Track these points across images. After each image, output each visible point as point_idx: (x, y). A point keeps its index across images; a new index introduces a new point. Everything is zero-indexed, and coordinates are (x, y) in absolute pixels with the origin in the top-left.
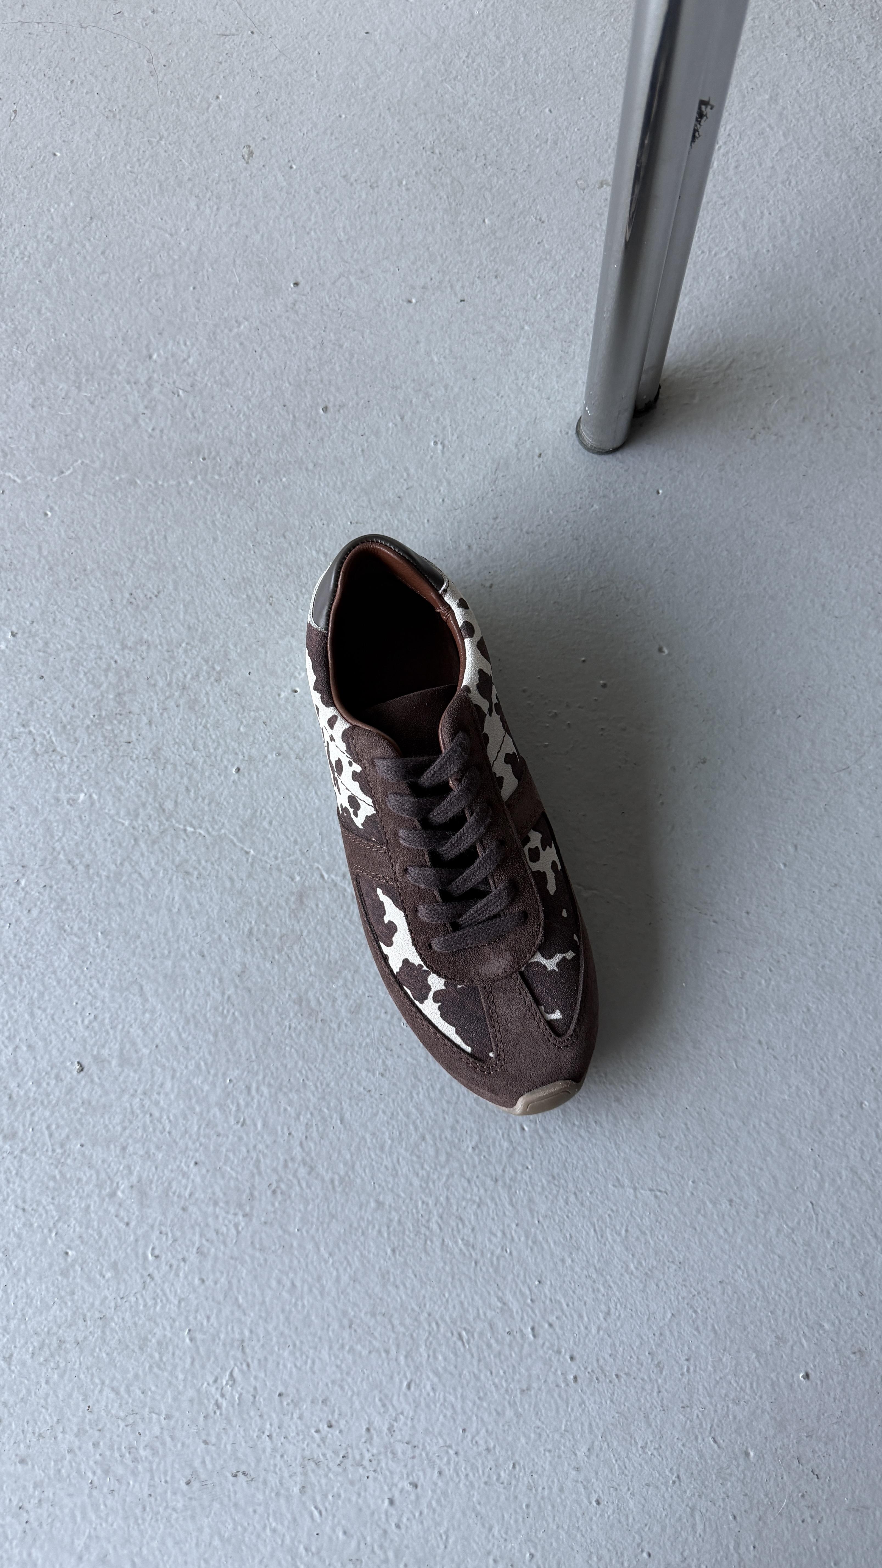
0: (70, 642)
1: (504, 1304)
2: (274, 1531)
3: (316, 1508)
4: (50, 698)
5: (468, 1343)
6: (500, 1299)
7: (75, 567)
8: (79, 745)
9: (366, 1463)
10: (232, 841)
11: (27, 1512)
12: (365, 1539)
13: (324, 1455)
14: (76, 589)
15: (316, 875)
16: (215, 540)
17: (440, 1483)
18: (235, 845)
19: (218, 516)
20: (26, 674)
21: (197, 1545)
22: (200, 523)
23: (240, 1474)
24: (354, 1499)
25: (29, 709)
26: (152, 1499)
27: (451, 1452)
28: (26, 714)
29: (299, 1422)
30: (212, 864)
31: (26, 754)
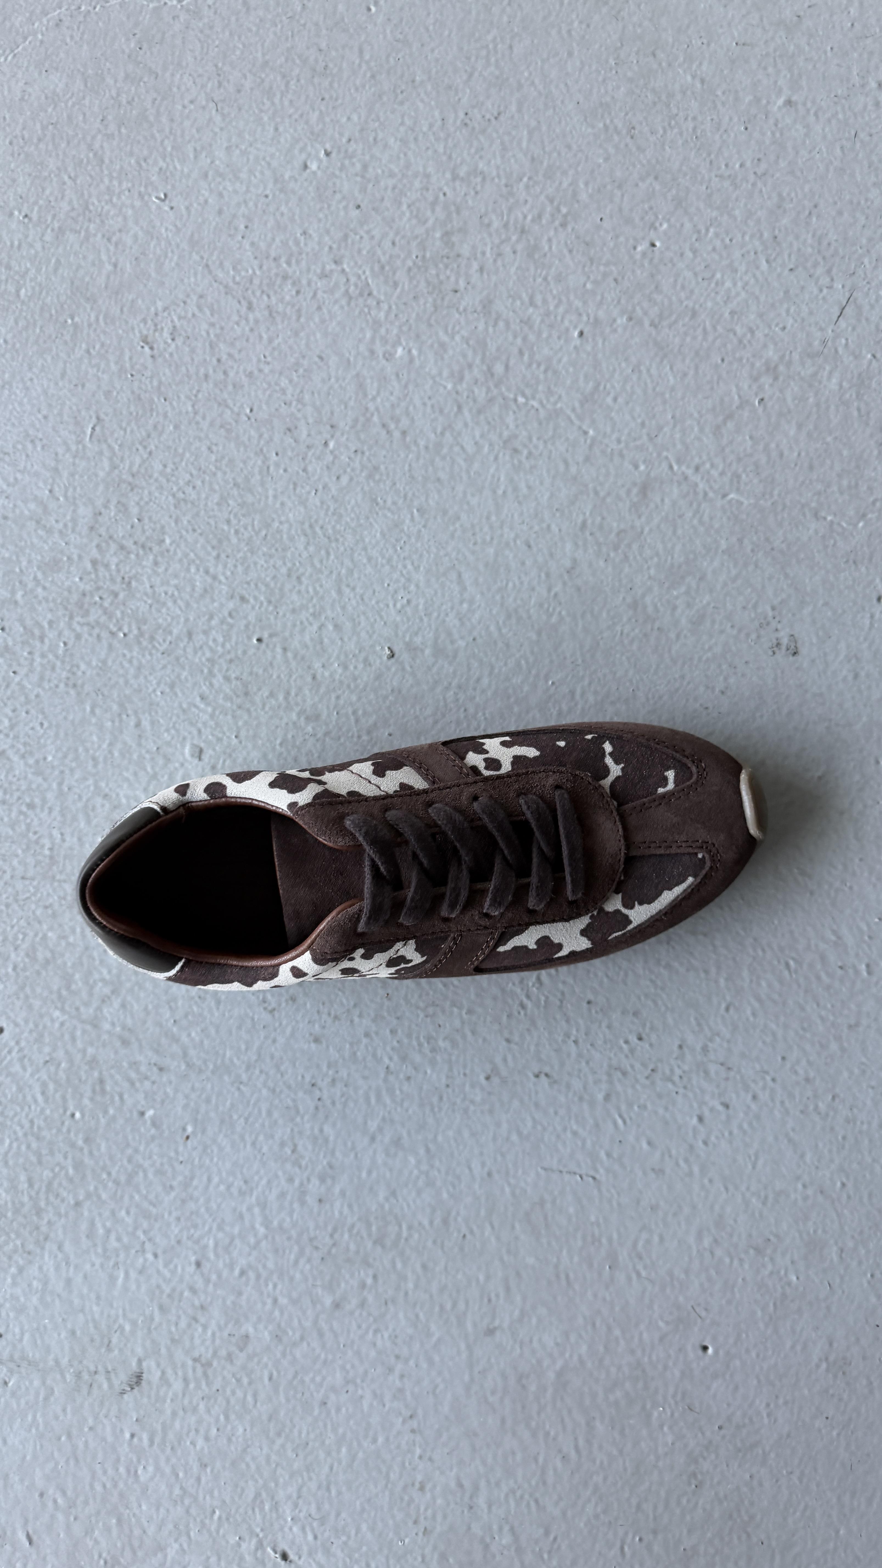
0: (392, 166)
1: (839, 938)
2: (575, 1133)
3: (621, 1116)
4: (368, 232)
5: (796, 972)
6: (834, 932)
7: (402, 76)
8: (399, 290)
9: (676, 1079)
10: (569, 418)
11: (320, 1090)
12: (669, 1151)
13: (632, 1066)
14: (402, 103)
15: (665, 465)
16: (570, 54)
17: (754, 1106)
18: (572, 422)
19: (576, 24)
20: (340, 202)
21: (494, 1139)
22: (554, 32)
23: (543, 1076)
24: (661, 1111)
25: (343, 245)
26: (450, 1090)
27: (768, 1078)
28: (339, 249)
29: (607, 1031)
30: (545, 442)
31: (337, 295)
